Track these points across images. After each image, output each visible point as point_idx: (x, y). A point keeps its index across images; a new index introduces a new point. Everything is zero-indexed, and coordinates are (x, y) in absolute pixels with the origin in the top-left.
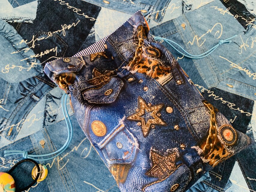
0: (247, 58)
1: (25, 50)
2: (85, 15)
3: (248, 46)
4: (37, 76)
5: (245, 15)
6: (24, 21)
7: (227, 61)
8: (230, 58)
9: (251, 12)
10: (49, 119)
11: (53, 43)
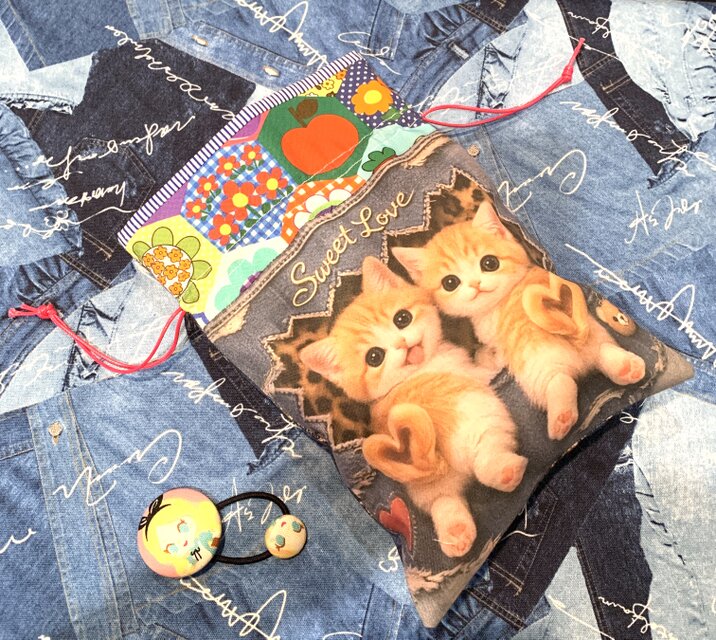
0: (648, 256)
1: (43, 184)
2: (211, 102)
3: (656, 224)
4: (65, 255)
5: (658, 133)
6: (51, 107)
7: (586, 259)
8: (598, 254)
9: (680, 125)
10: (80, 370)
11: (119, 170)
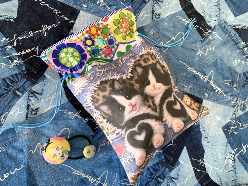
0: (201, 63)
1: (6, 48)
2: (65, 17)
4: (19, 73)
5: (203, 26)
6: (5, 19)
7: (185, 65)
8: (188, 63)
9: (209, 24)
10: (31, 112)
11: (34, 42)
